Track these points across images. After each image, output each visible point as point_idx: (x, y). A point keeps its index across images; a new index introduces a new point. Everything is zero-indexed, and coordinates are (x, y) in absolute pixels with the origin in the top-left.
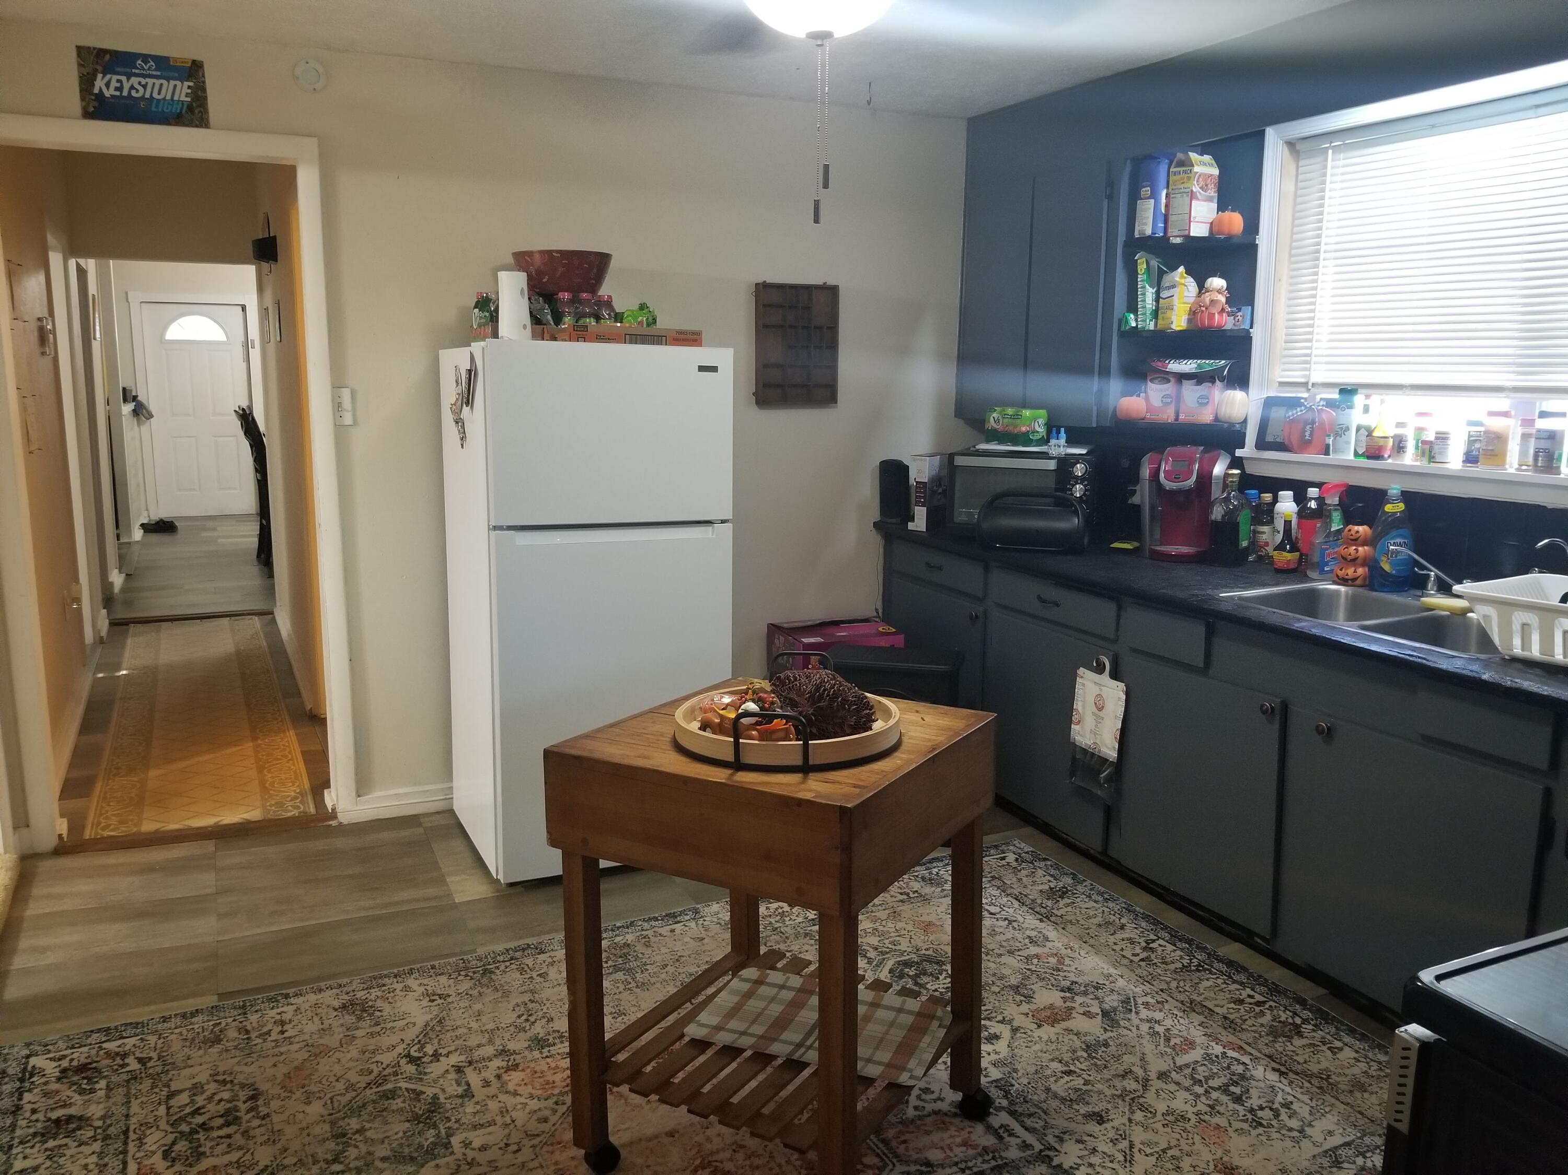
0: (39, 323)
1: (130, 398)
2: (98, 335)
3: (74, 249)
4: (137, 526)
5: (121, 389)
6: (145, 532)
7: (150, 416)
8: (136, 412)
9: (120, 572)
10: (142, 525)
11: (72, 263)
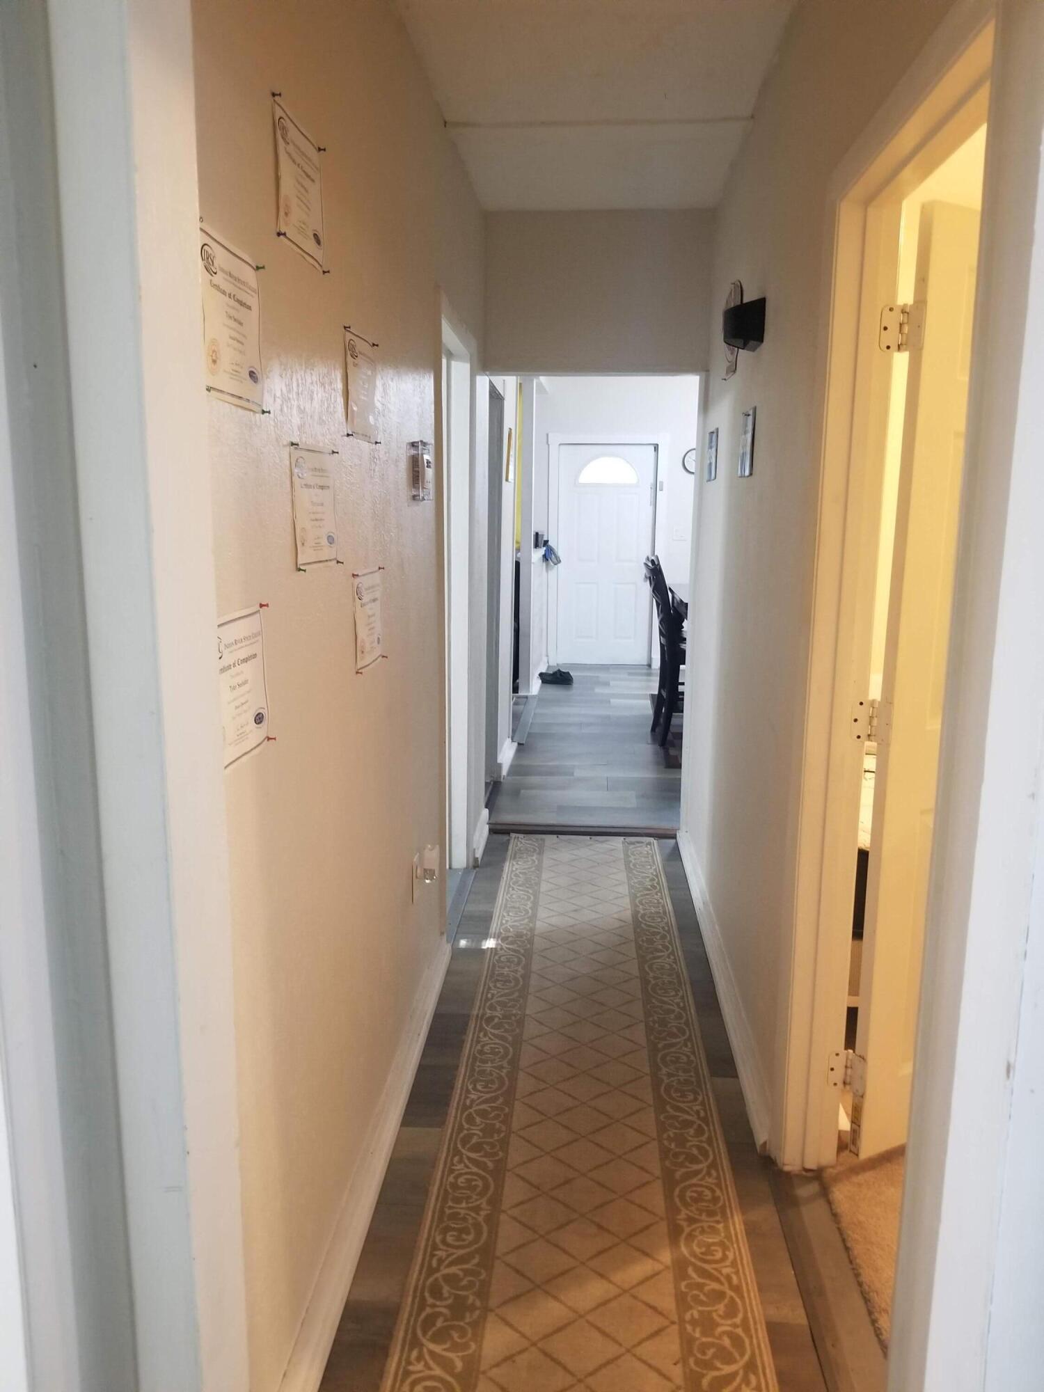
0: (413, 452)
1: (541, 543)
2: (511, 476)
3: (487, 361)
4: (537, 675)
5: (533, 534)
6: (543, 682)
7: (559, 561)
8: (545, 558)
9: (513, 741)
10: (541, 675)
11: (483, 382)
